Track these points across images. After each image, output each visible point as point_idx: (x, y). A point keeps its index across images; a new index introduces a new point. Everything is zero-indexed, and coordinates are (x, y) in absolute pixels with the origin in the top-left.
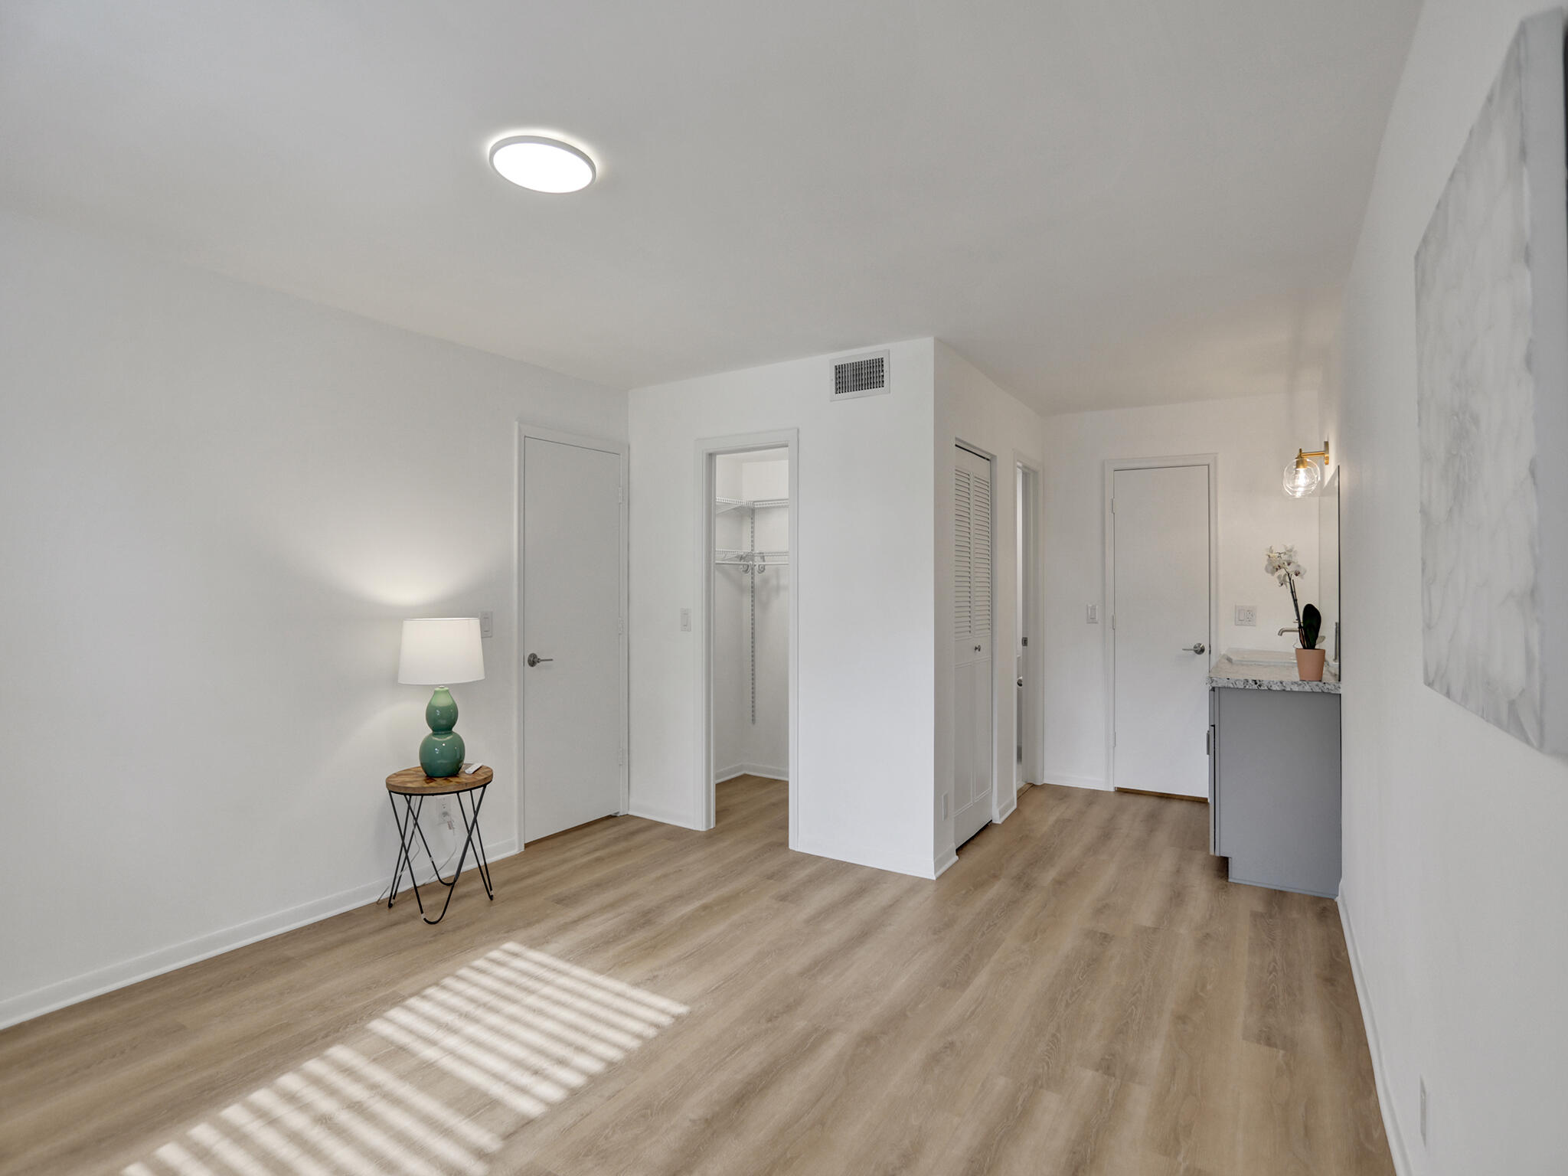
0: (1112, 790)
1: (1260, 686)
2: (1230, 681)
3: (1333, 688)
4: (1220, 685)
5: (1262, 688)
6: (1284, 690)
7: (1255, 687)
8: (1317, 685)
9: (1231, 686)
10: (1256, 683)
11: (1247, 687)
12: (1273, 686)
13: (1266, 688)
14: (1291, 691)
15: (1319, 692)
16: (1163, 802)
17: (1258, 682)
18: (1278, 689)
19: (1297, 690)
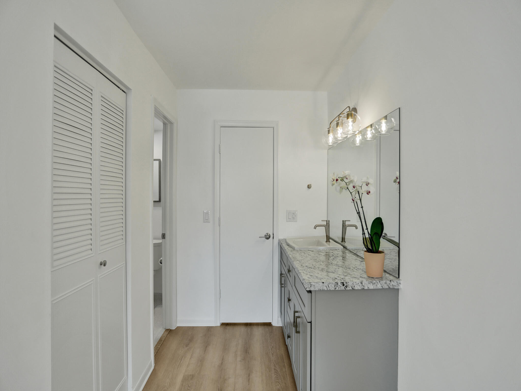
0: (219, 325)
1: (346, 287)
2: (326, 284)
3: (396, 284)
4: (317, 289)
5: (348, 289)
6: (363, 289)
7: (343, 288)
8: (386, 283)
9: (326, 289)
10: (343, 285)
11: (337, 289)
12: (356, 286)
13: (351, 288)
14: (369, 290)
15: (387, 289)
16: (249, 328)
17: (345, 283)
18: (359, 288)
19: (372, 288)
